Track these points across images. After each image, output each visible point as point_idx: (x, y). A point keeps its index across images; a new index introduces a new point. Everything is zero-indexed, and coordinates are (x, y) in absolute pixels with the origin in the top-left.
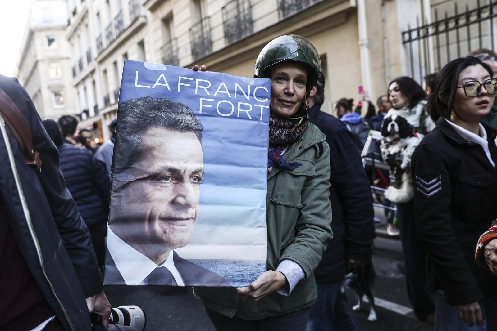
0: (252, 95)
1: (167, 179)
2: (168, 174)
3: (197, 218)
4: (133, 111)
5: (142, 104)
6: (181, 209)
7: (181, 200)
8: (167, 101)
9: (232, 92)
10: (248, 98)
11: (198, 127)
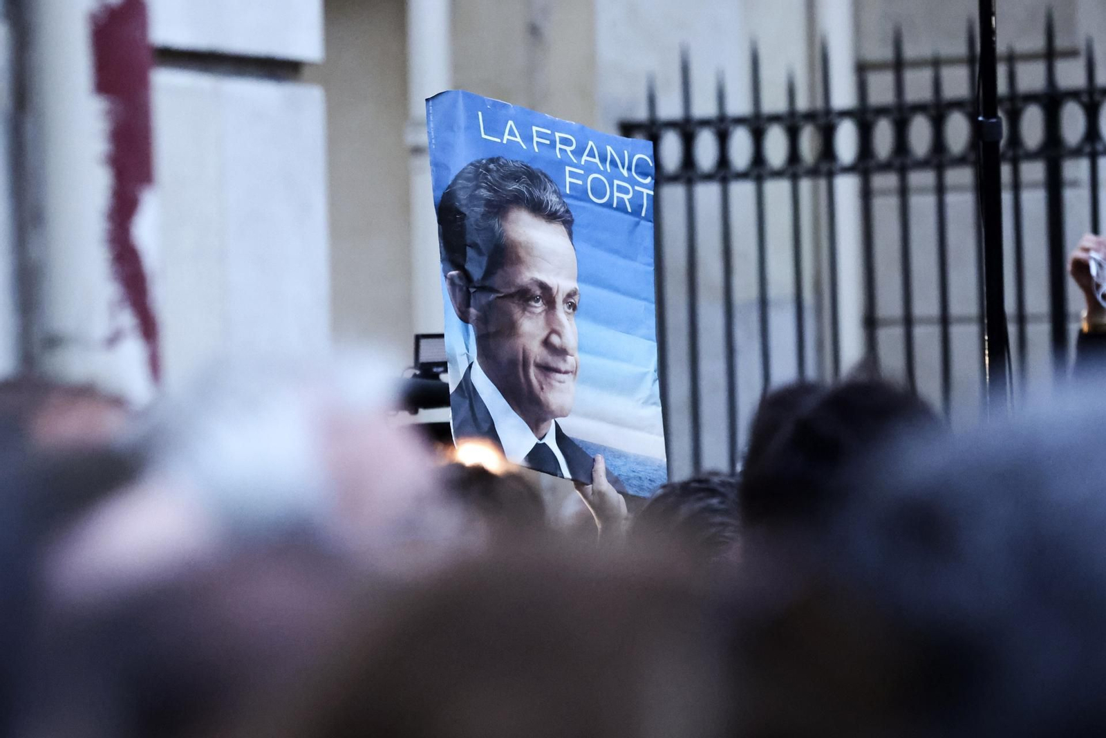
0: (629, 169)
1: (537, 301)
2: (538, 292)
3: (578, 373)
4: (487, 178)
5: (495, 169)
6: (558, 355)
7: (555, 339)
8: (525, 166)
9: (603, 159)
10: (625, 172)
11: (567, 217)
